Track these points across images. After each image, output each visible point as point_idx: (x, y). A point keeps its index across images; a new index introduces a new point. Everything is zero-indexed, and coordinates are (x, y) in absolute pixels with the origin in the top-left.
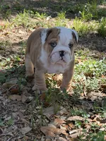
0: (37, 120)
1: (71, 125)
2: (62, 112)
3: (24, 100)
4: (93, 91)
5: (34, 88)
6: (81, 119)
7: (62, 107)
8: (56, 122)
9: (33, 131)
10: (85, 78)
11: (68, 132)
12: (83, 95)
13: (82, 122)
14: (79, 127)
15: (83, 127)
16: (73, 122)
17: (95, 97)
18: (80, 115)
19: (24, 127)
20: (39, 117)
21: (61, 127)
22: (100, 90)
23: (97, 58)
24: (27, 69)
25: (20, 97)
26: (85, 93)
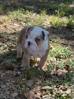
0: (22, 88)
1: (44, 92)
2: (38, 83)
3: (15, 74)
4: (60, 69)
5: (21, 66)
6: (50, 88)
7: (39, 80)
8: (34, 90)
9: (19, 95)
10: (55, 59)
11: (41, 96)
12: (53, 71)
13: (51, 90)
14: (49, 93)
15: (52, 93)
16: (45, 90)
17: (61, 73)
18: (50, 85)
19: (13, 93)
20: (24, 86)
21: (37, 93)
22: (65, 68)
23: (65, 44)
24: (17, 53)
25: (12, 72)
26: (55, 70)
